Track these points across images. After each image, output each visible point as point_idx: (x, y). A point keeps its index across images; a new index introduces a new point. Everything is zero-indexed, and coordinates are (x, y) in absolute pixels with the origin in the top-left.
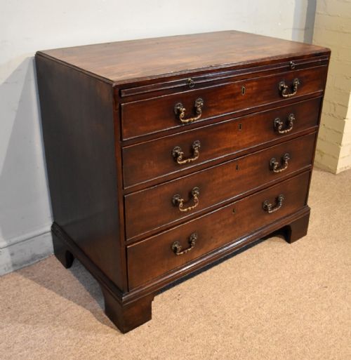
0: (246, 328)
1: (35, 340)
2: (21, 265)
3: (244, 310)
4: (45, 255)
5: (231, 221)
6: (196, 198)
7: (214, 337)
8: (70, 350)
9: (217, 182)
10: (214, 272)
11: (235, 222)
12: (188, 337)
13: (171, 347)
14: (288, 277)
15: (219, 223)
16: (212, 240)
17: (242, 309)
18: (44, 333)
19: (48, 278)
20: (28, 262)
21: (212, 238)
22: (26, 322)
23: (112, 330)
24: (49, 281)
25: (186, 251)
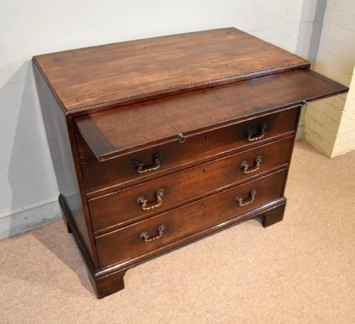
0: (200, 306)
1: (30, 296)
2: (34, 226)
3: (203, 290)
4: (55, 219)
5: (200, 213)
6: (160, 199)
7: (171, 312)
8: (54, 308)
9: (182, 184)
10: (189, 249)
11: (204, 214)
12: (150, 309)
13: (133, 316)
14: (252, 261)
15: (188, 215)
16: (181, 229)
17: (202, 288)
18: (38, 290)
19: (53, 240)
20: (40, 224)
21: (180, 227)
22: (27, 279)
23: (91, 294)
24: (53, 243)
25: (154, 239)
